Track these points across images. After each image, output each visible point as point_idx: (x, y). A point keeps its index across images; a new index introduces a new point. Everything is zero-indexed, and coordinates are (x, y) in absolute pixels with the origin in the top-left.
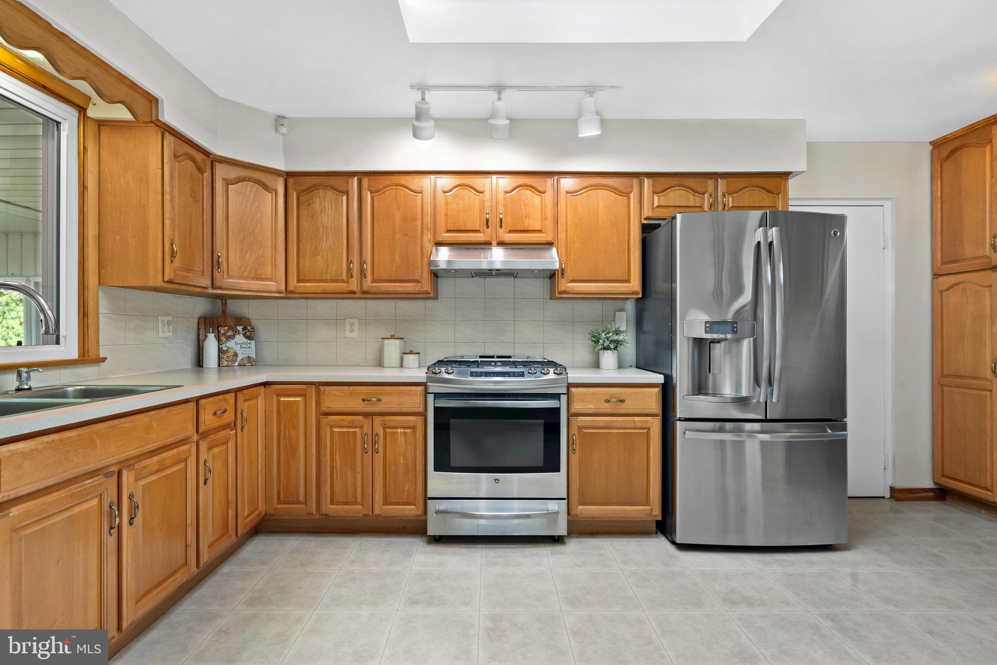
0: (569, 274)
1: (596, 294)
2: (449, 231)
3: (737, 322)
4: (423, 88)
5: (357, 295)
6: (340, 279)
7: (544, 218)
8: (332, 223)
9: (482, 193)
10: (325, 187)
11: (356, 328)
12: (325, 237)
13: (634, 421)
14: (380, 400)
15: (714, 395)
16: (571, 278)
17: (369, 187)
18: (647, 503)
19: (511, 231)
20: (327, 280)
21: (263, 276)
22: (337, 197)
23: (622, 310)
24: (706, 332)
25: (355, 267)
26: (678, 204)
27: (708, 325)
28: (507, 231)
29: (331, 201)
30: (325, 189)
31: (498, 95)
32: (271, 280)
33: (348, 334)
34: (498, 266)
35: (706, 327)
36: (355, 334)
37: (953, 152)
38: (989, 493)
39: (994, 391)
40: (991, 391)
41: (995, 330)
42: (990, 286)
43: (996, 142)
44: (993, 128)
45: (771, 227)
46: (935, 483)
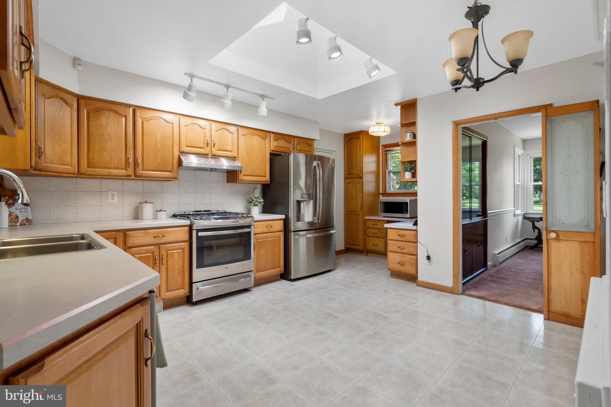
0: (243, 173)
1: (253, 181)
2: (188, 146)
3: (310, 194)
4: (192, 76)
5: (132, 178)
6: (120, 167)
7: (233, 146)
8: (115, 133)
9: (204, 129)
10: (109, 110)
11: (116, 197)
12: (109, 141)
13: (275, 234)
14: (164, 236)
15: (303, 221)
16: (244, 174)
17: (140, 115)
18: (279, 267)
19: (218, 150)
20: (111, 167)
21: (66, 163)
22: (118, 118)
23: (256, 188)
24: (301, 198)
25: (131, 160)
26: (282, 146)
27: (302, 195)
28: (217, 150)
29: (114, 119)
30: (109, 111)
31: (227, 89)
32: (69, 165)
33: (110, 201)
34: (194, 165)
36: (116, 200)
37: (350, 139)
38: (359, 247)
39: (361, 215)
40: (360, 215)
41: (361, 196)
42: (359, 183)
43: (361, 139)
44: (360, 134)
45: (318, 161)
46: (345, 247)
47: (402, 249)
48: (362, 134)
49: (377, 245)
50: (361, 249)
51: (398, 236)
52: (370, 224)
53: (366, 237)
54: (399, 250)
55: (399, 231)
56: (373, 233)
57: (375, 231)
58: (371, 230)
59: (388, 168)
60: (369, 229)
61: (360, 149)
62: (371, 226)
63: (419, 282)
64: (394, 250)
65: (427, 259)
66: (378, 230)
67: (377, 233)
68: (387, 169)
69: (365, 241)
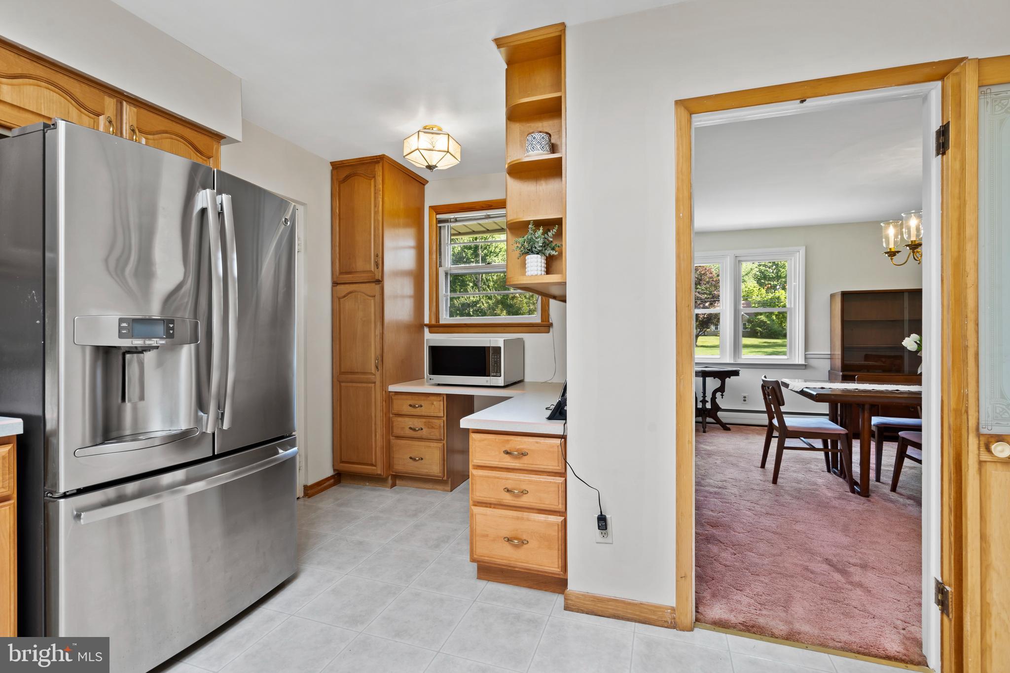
3: (173, 320)
24: (121, 336)
27: (124, 325)
35: (120, 328)
37: (347, 178)
38: (374, 468)
39: (378, 383)
40: (375, 383)
41: (378, 332)
42: (374, 296)
43: (379, 179)
44: (377, 165)
45: (220, 192)
46: (334, 470)
47: (517, 496)
48: (381, 163)
49: (422, 459)
50: (379, 472)
51: (507, 456)
52: (403, 406)
53: (393, 441)
54: (508, 498)
55: (508, 441)
56: (411, 428)
57: (417, 423)
58: (407, 419)
59: (443, 264)
60: (400, 419)
61: (375, 206)
62: (406, 409)
63: (573, 598)
64: (493, 500)
65: (599, 526)
66: (424, 420)
67: (422, 429)
68: (441, 266)
69: (388, 449)
